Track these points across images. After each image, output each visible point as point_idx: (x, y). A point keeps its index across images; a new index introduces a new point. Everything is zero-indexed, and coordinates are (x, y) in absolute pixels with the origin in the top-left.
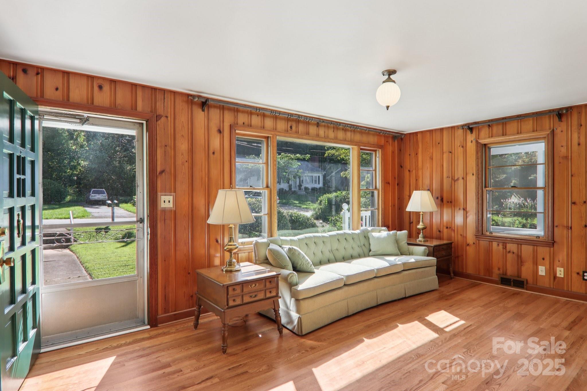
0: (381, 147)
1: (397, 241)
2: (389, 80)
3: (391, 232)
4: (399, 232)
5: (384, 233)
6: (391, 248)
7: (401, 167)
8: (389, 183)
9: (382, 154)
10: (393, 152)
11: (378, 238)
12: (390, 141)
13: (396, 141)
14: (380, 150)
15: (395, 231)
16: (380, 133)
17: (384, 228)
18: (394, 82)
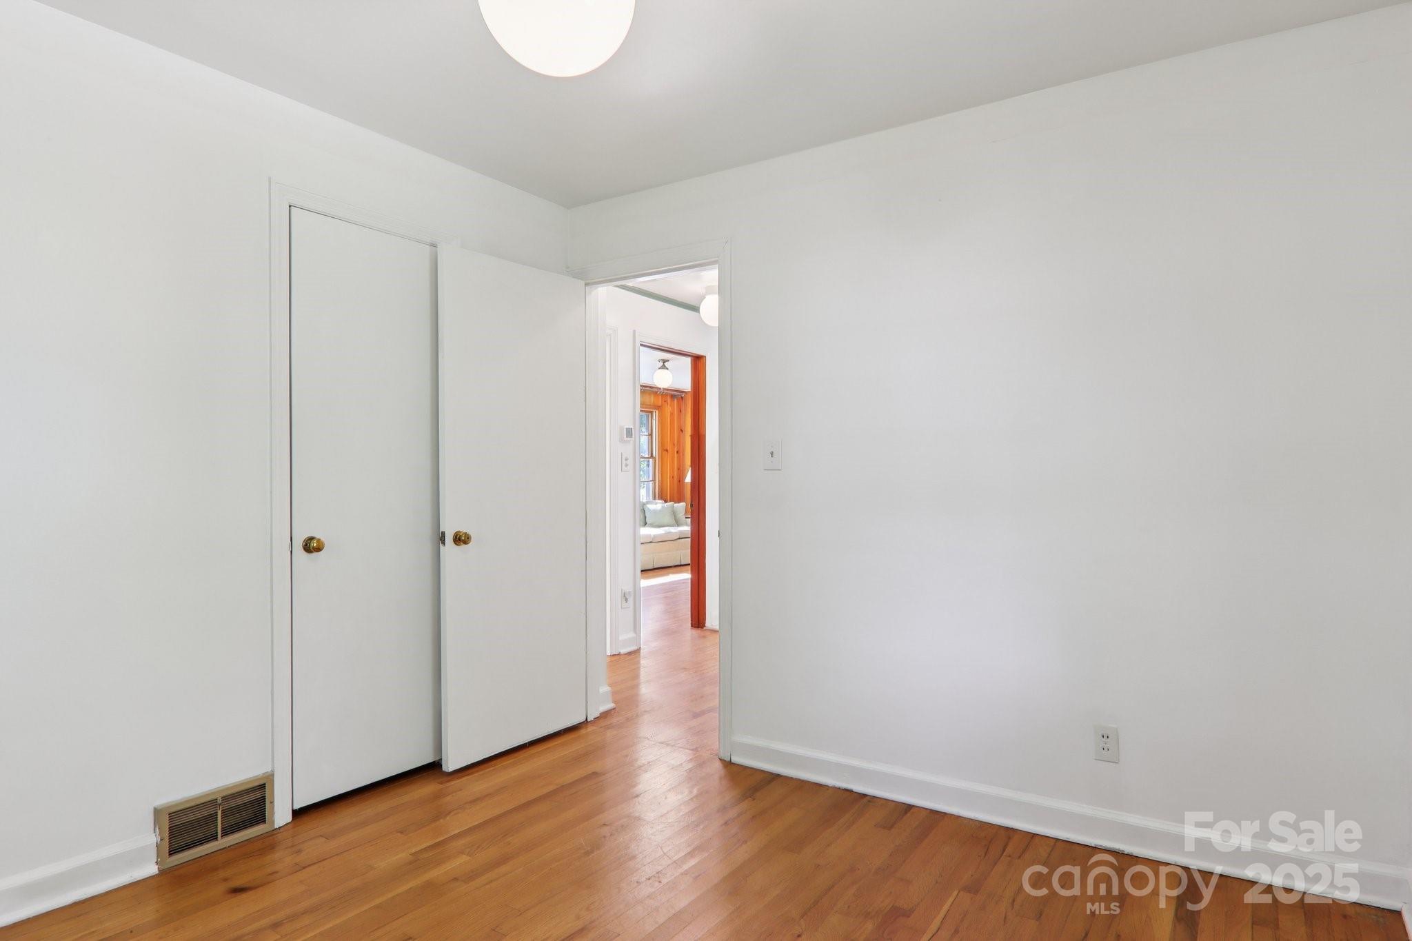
0: (659, 408)
1: (674, 513)
2: (664, 367)
3: (668, 504)
4: (676, 505)
5: (659, 505)
6: (668, 519)
7: (682, 431)
8: (667, 451)
9: (659, 416)
10: (672, 414)
11: (655, 511)
12: (669, 400)
13: (676, 400)
14: (657, 412)
15: (672, 503)
16: (656, 392)
17: (660, 501)
18: (667, 369)
